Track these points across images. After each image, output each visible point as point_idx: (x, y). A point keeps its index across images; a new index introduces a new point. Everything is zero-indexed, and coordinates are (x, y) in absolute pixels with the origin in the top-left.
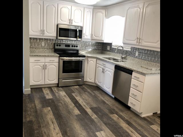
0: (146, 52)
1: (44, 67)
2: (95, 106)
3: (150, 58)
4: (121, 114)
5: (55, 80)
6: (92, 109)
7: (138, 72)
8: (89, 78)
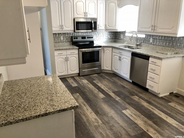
0: (160, 38)
1: (67, 59)
2: (116, 90)
3: (164, 43)
4: (141, 95)
5: (77, 70)
6: (114, 92)
7: (155, 57)
8: (106, 67)
